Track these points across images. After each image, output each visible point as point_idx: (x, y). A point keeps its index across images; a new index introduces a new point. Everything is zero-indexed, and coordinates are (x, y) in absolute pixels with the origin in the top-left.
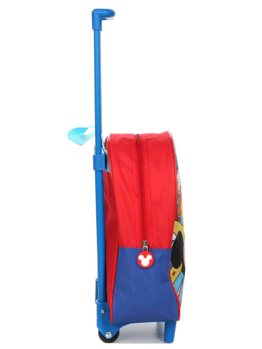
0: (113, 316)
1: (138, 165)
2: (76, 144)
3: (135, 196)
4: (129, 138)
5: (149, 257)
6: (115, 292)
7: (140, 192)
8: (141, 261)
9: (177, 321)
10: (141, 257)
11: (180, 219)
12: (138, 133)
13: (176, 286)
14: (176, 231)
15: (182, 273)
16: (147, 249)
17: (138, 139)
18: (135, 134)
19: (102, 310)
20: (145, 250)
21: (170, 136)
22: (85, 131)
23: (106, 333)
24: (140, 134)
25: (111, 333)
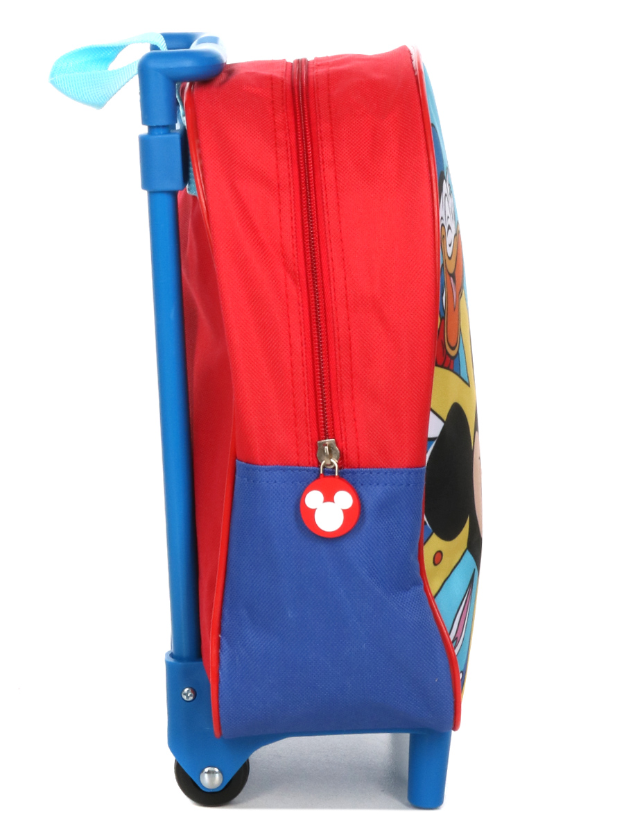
0: (221, 711)
1: (299, 167)
2: (80, 105)
3: (290, 281)
4: (267, 73)
5: (344, 499)
6: (224, 625)
7: (306, 263)
8: (314, 511)
9: (453, 732)
10: (313, 499)
11: (456, 361)
12: (300, 57)
13: (446, 605)
14: (441, 403)
15: (468, 556)
16: (335, 468)
17: (300, 74)
18: (291, 60)
19: (186, 690)
20: (329, 472)
21: (415, 63)
22: (110, 59)
23: (202, 771)
24: (310, 58)
25: (221, 771)
